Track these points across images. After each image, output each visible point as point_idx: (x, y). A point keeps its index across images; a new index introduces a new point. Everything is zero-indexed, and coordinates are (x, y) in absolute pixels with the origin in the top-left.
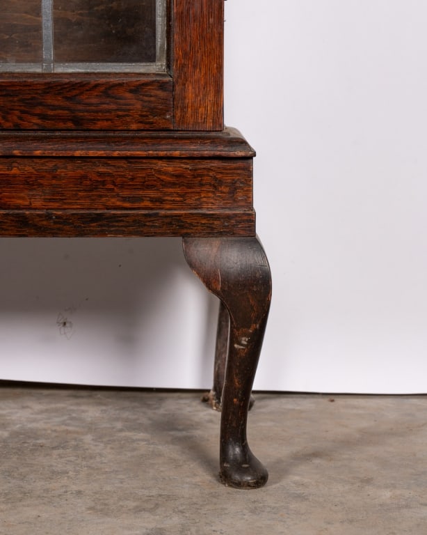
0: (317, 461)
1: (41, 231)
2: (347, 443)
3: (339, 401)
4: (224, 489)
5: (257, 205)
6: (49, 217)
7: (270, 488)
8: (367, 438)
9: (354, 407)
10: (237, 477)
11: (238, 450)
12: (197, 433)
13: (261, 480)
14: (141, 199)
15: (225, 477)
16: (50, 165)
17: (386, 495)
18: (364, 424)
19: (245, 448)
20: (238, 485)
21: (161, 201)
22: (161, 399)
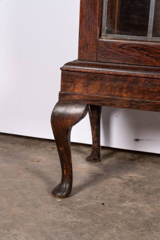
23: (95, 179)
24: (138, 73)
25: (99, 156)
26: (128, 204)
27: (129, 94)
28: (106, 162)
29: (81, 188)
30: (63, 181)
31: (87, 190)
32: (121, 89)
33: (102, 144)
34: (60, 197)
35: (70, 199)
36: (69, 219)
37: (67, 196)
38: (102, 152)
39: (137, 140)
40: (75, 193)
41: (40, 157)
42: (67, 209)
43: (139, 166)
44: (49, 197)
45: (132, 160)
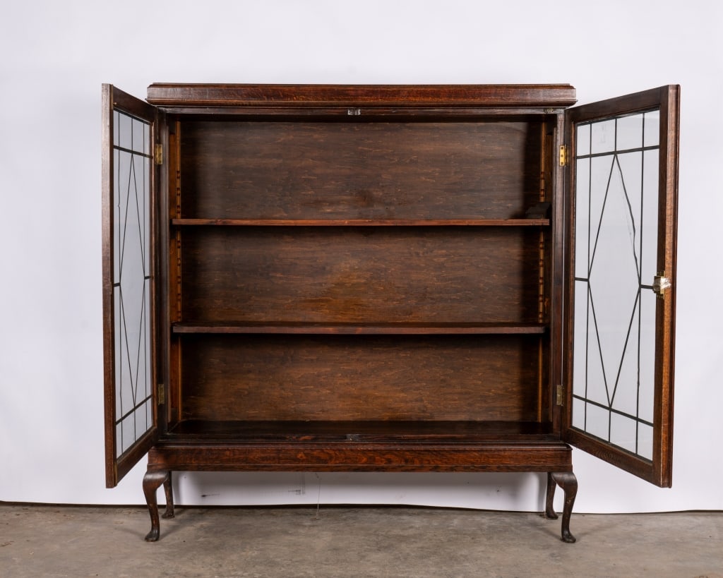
0: (587, 536)
1: (513, 471)
2: (594, 530)
3: (586, 516)
4: (564, 543)
5: (573, 463)
6: (515, 467)
7: (576, 544)
8: (600, 528)
9: (592, 518)
10: (567, 540)
11: (567, 532)
12: (545, 527)
13: (574, 541)
14: (540, 462)
15: (563, 540)
16: (515, 452)
17: (611, 545)
18: (597, 524)
19: (569, 531)
20: (568, 542)
21: (546, 462)
22: (526, 515)
23: (173, 529)
24: (201, 447)
25: (173, 512)
26: (201, 539)
27: (197, 461)
28: (179, 517)
29: (165, 535)
30: (152, 529)
31: (170, 536)
32: (191, 459)
33: (174, 504)
34: (152, 541)
35: (159, 542)
36: (163, 550)
37: (157, 540)
38: (175, 510)
39: (204, 496)
40: (162, 538)
41: (121, 520)
42: (159, 546)
43: (207, 517)
44: (145, 542)
45: (201, 514)
